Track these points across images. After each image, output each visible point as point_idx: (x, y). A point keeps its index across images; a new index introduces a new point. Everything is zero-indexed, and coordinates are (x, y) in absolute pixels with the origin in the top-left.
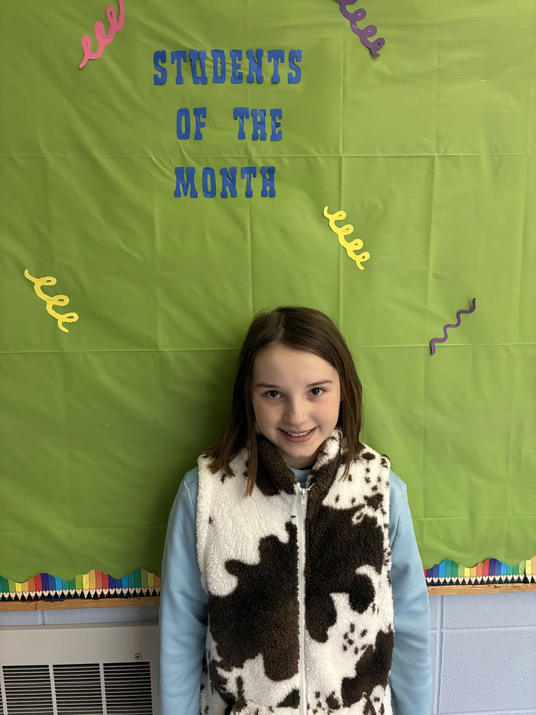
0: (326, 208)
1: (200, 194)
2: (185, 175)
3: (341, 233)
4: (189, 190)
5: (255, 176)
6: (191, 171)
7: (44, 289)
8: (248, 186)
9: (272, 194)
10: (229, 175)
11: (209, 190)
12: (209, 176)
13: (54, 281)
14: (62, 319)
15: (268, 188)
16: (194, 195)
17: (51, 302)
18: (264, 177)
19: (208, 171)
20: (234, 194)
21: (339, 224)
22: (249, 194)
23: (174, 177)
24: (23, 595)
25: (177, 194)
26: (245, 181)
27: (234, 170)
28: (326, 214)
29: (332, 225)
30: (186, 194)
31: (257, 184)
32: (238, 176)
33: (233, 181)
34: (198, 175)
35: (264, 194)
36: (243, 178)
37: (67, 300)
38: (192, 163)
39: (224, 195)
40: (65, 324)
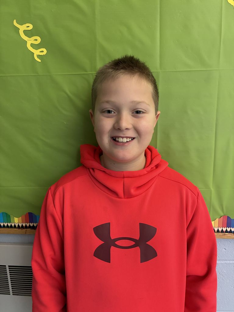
7: (25, 32)
13: (31, 27)
14: (36, 52)
17: (30, 41)
24: (18, 225)
37: (39, 40)
40: (39, 56)
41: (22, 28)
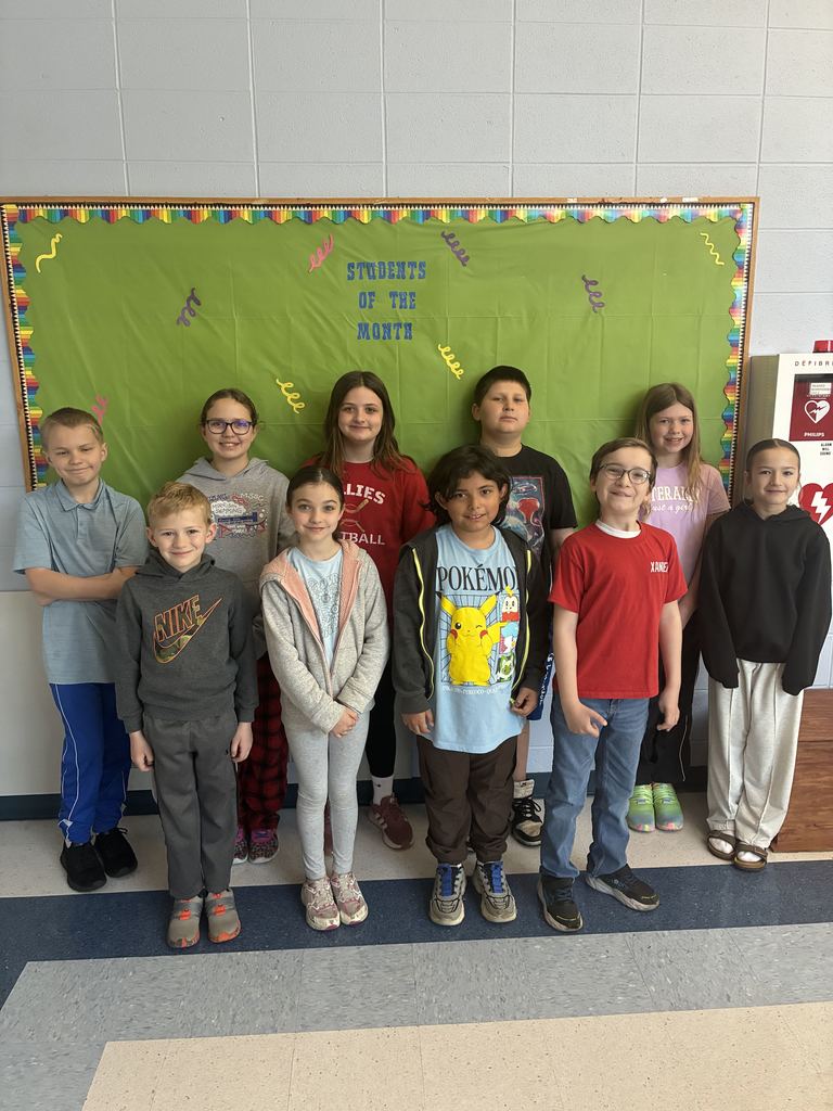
0: (439, 345)
1: (371, 337)
2: (363, 327)
3: (448, 359)
4: (366, 336)
5: (401, 328)
6: (367, 326)
7: (286, 389)
8: (398, 333)
9: (410, 338)
10: (387, 327)
11: (377, 335)
12: (376, 328)
13: (292, 385)
14: (295, 406)
15: (408, 334)
16: (368, 338)
17: (290, 397)
18: (406, 329)
19: (376, 325)
20: (390, 338)
21: (447, 354)
22: (398, 338)
23: (357, 328)
25: (359, 338)
26: (395, 331)
27: (389, 325)
28: (439, 348)
29: (443, 354)
30: (364, 338)
31: (402, 332)
32: (392, 328)
33: (390, 330)
34: (370, 327)
35: (406, 337)
37: (298, 396)
38: (367, 321)
39: (384, 338)
40: (297, 409)
41: (284, 386)
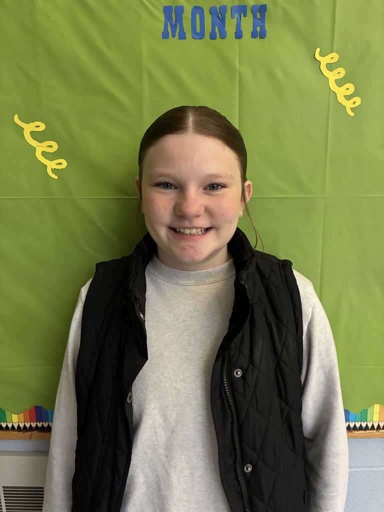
0: (318, 50)
1: (189, 35)
2: (174, 15)
3: (332, 77)
4: (178, 31)
5: (245, 16)
6: (180, 10)
7: (33, 134)
8: (238, 27)
9: (262, 35)
10: (219, 15)
11: (198, 30)
12: (198, 15)
13: (43, 127)
14: (51, 165)
15: (259, 29)
16: (182, 36)
17: (40, 148)
18: (255, 16)
19: (197, 10)
20: (223, 36)
21: (330, 67)
22: (239, 35)
23: (162, 17)
24: (19, 425)
25: (165, 36)
26: (235, 21)
27: (223, 9)
28: (317, 56)
29: (323, 68)
30: (174, 36)
31: (247, 24)
32: (228, 15)
33: (223, 21)
34: (187, 15)
35: (254, 35)
36: (232, 17)
37: (55, 146)
38: (181, 2)
39: (213, 37)
40: (54, 171)
41: (28, 128)
